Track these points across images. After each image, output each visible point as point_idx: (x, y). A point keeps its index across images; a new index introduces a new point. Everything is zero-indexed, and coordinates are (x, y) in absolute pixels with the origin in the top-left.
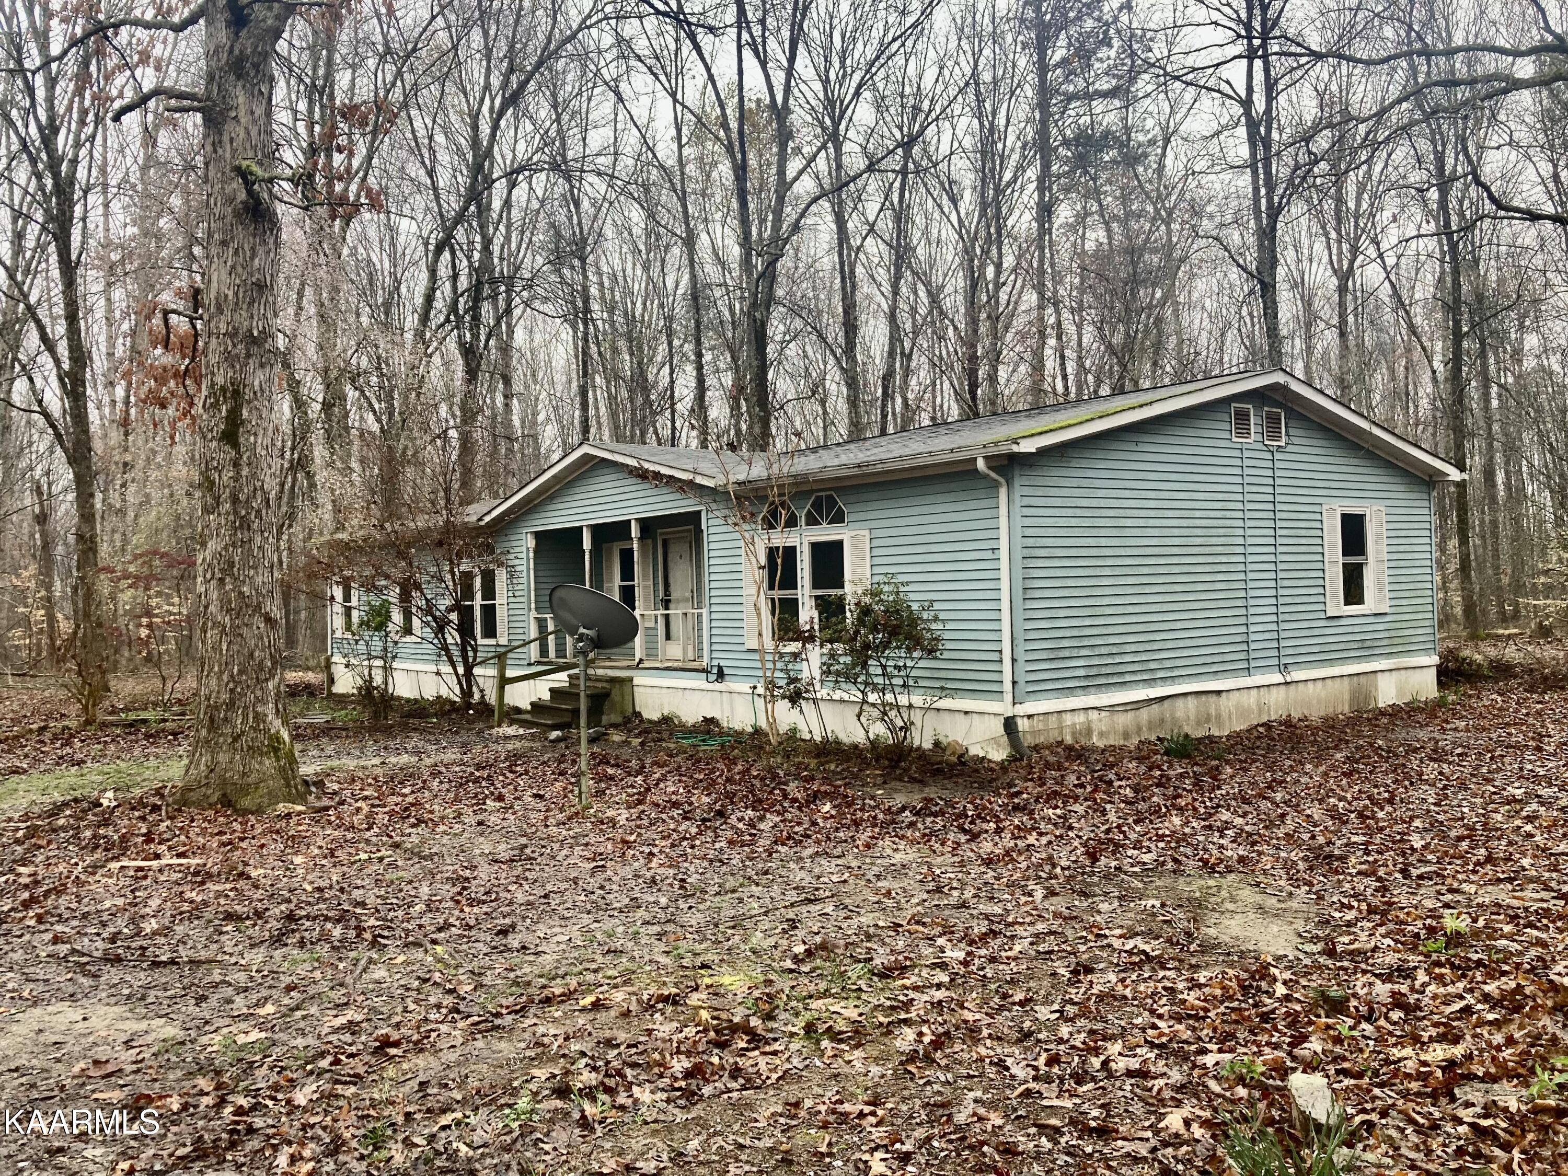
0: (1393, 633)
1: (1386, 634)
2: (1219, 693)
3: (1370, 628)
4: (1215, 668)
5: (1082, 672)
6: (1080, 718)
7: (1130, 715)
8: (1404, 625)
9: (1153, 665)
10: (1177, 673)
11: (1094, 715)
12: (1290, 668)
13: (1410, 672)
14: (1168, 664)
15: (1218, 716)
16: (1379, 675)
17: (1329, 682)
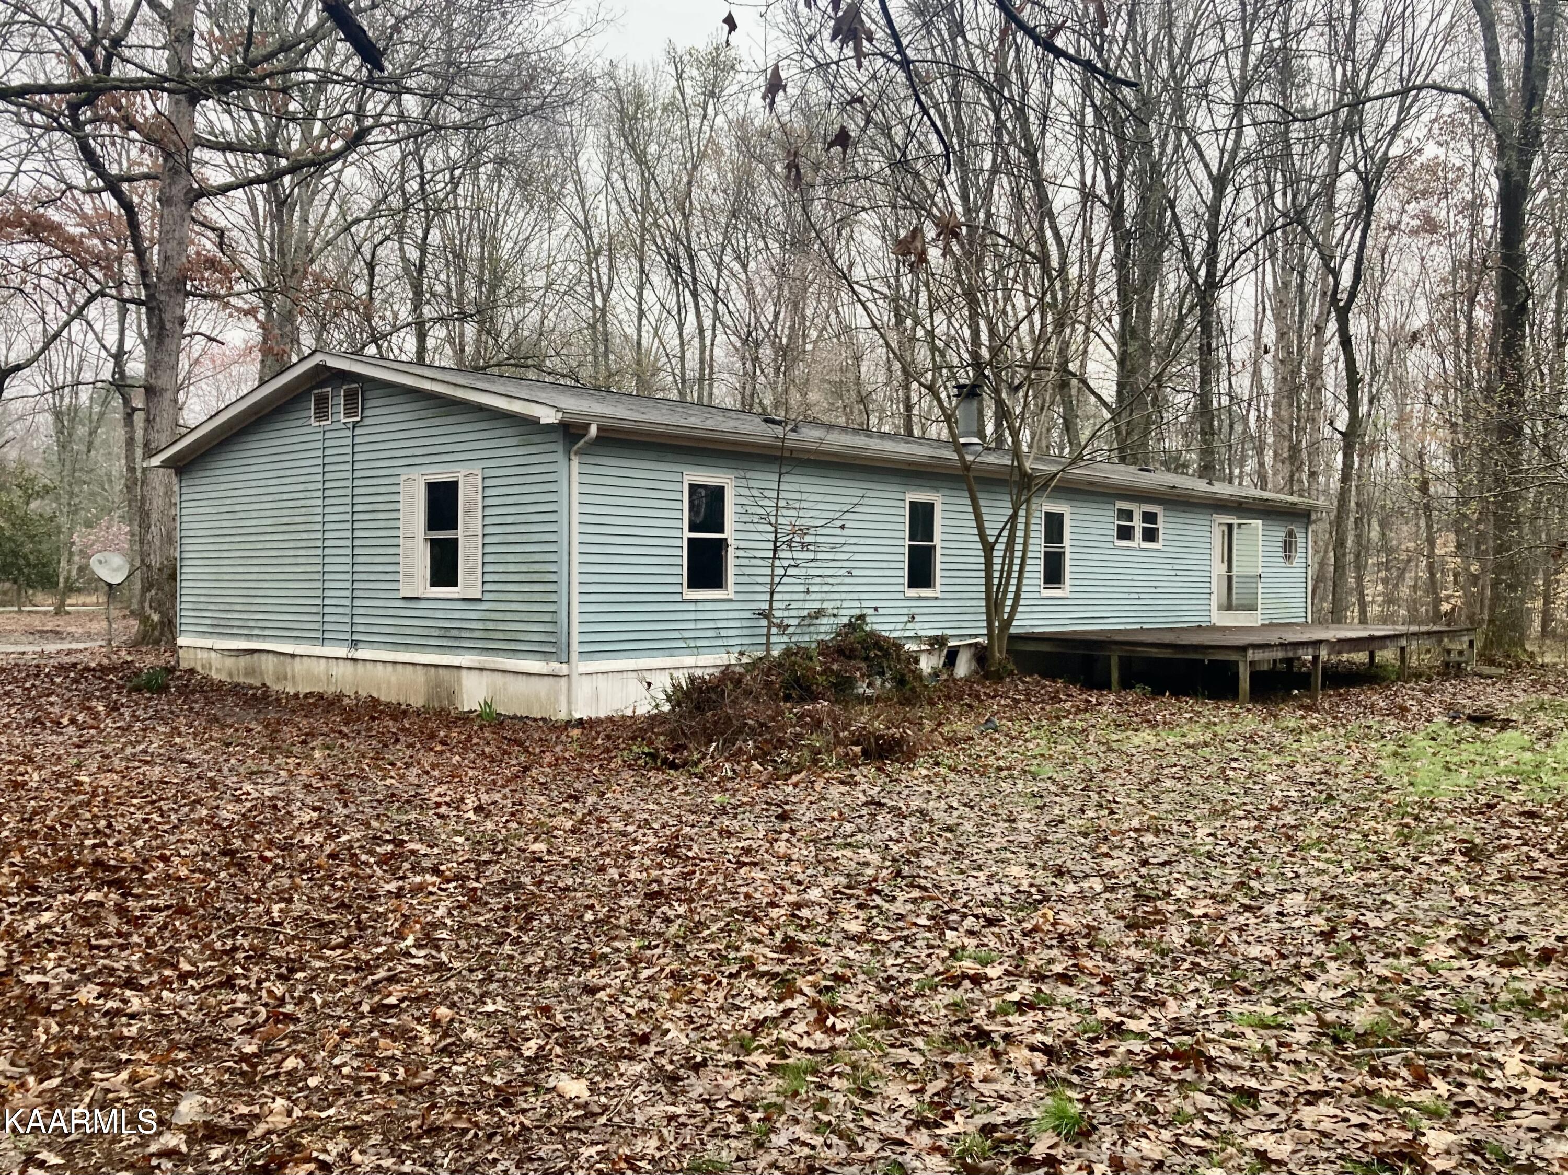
0: (491, 625)
1: (480, 625)
2: (293, 656)
3: (457, 615)
4: (295, 634)
5: (209, 622)
6: (205, 655)
7: (233, 659)
8: (509, 616)
9: (251, 624)
10: (266, 633)
11: (213, 654)
12: (360, 645)
13: (511, 677)
14: (260, 624)
15: (293, 677)
16: (464, 673)
17: (399, 667)
